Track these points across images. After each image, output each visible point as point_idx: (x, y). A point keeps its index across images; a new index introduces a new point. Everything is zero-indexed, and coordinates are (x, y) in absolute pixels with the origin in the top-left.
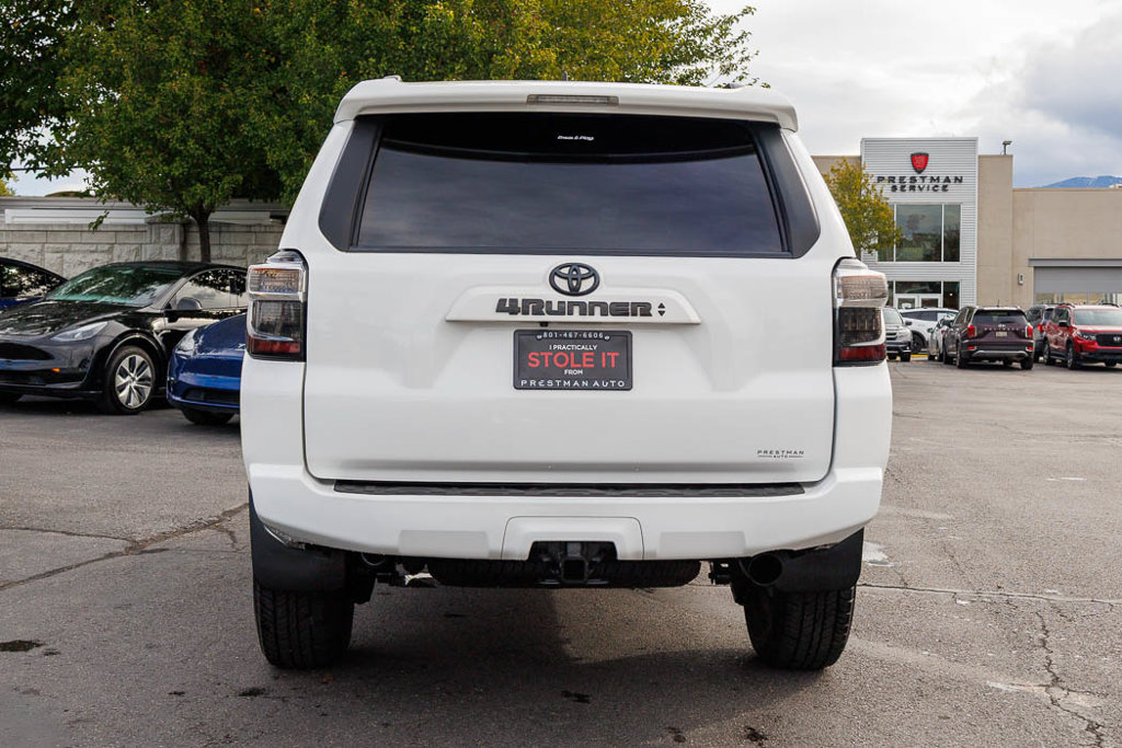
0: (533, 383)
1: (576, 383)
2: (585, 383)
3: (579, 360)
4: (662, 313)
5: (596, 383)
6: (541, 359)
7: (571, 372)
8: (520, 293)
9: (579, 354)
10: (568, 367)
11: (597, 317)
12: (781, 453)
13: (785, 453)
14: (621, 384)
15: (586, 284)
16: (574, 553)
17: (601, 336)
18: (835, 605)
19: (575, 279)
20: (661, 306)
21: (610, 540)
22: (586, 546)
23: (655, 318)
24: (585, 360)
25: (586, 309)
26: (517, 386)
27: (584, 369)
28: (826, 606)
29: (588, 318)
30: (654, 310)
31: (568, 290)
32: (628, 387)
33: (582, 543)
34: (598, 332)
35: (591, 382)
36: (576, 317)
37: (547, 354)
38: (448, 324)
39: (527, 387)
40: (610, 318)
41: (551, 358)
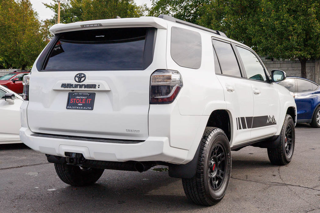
0: (70, 107)
1: (80, 108)
2: (82, 108)
3: (82, 101)
4: (99, 87)
5: (84, 108)
6: (73, 100)
7: (79, 104)
8: (67, 82)
9: (82, 99)
10: (79, 103)
11: (83, 89)
12: (133, 131)
13: (134, 131)
14: (90, 108)
15: (83, 79)
16: (74, 156)
17: (88, 94)
18: (195, 184)
19: (80, 78)
20: (99, 85)
21: (81, 153)
22: (77, 154)
23: (97, 89)
24: (83, 101)
25: (81, 86)
26: (67, 108)
27: (83, 104)
28: (193, 184)
29: (81, 89)
30: (97, 87)
31: (78, 81)
32: (92, 109)
33: (77, 153)
34: (87, 93)
35: (83, 108)
36: (78, 89)
37: (75, 99)
38: (53, 91)
39: (69, 109)
40: (86, 89)
41: (76, 100)
